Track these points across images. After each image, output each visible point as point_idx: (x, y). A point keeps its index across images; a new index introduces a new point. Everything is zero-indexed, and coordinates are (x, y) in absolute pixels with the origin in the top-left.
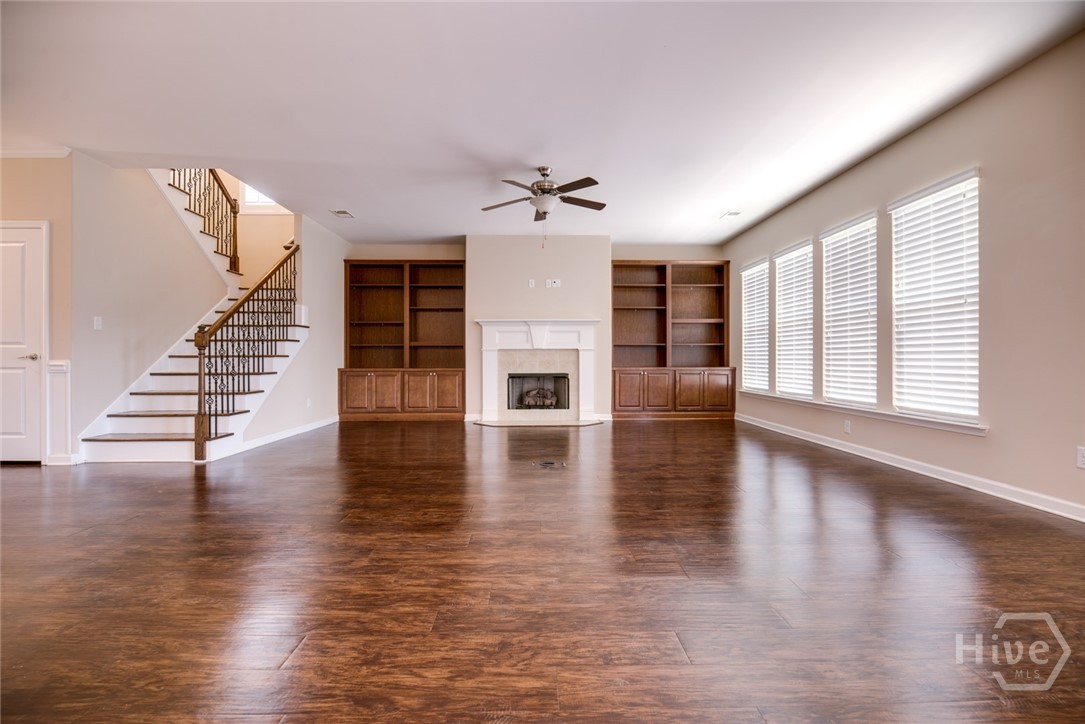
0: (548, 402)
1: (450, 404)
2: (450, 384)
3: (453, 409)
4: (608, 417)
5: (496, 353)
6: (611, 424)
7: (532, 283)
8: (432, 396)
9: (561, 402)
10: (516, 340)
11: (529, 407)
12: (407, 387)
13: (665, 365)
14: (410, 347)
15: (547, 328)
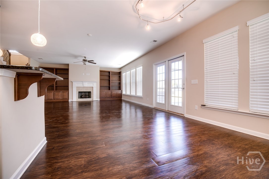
0: (87, 97)
1: (65, 98)
2: (65, 94)
3: (66, 99)
4: (99, 99)
5: (76, 88)
6: (99, 101)
7: (84, 74)
8: (61, 96)
9: (89, 96)
10: (80, 85)
11: (83, 98)
12: (55, 95)
13: (110, 90)
14: (56, 86)
15: (87, 83)
